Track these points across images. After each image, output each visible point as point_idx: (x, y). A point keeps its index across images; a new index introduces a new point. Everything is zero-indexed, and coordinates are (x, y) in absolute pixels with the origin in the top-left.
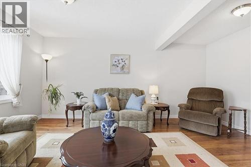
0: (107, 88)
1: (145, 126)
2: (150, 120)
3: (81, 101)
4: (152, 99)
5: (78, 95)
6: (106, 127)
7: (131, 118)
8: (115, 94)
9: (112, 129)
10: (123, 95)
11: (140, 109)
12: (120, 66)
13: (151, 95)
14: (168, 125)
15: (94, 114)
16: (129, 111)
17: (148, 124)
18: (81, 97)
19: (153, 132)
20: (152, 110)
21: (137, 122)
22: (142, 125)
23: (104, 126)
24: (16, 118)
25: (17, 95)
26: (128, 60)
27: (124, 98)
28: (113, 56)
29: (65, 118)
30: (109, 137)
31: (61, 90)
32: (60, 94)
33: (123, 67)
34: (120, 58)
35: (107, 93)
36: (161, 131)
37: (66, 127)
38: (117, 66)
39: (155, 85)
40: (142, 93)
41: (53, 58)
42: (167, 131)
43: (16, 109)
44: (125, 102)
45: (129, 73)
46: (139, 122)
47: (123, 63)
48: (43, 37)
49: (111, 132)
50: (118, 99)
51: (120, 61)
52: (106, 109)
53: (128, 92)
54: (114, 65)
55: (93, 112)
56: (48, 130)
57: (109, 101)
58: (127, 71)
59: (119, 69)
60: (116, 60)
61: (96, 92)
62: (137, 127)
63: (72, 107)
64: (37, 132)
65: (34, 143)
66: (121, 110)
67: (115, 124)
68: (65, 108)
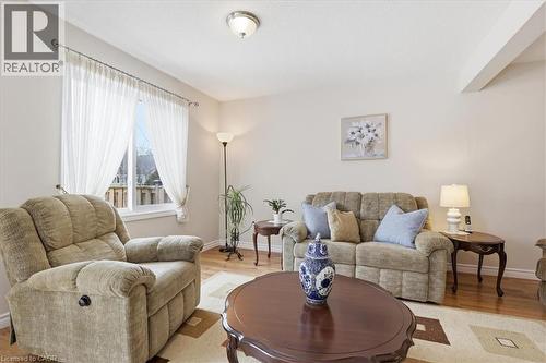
0: (333, 191)
1: (421, 286)
2: (438, 274)
3: (281, 218)
4: (451, 220)
5: (276, 206)
6: (308, 273)
7: (385, 262)
8: (351, 205)
9: (320, 277)
10: (368, 209)
11: (410, 244)
12: (365, 141)
13: (447, 209)
14: (500, 294)
15: (301, 245)
16: (382, 245)
17: (429, 283)
18: (281, 210)
19: (445, 305)
20: (442, 249)
21: (399, 274)
22: (414, 284)
23: (303, 269)
24: (173, 239)
25: (183, 204)
26: (384, 127)
27: (372, 215)
28: (346, 121)
29: (253, 248)
30: (314, 295)
31: (247, 196)
32: (246, 203)
33: (370, 145)
34: (363, 125)
35: (332, 204)
36: (479, 309)
37: (254, 266)
38: (358, 143)
39: (458, 184)
40: (420, 204)
41: (235, 138)
42: (498, 311)
43: (181, 226)
44: (374, 225)
45: (386, 156)
46: (405, 274)
47: (371, 135)
48: (220, 104)
49: (318, 284)
50: (358, 218)
51: (364, 131)
52: (329, 238)
53: (382, 202)
54: (349, 141)
55: (301, 241)
56: (225, 267)
57: (335, 221)
58: (383, 151)
59: (361, 148)
60: (355, 130)
61: (310, 200)
62: (401, 285)
63: (264, 229)
64: (201, 266)
65: (196, 283)
66: (362, 241)
67: (327, 270)
68: (252, 231)
